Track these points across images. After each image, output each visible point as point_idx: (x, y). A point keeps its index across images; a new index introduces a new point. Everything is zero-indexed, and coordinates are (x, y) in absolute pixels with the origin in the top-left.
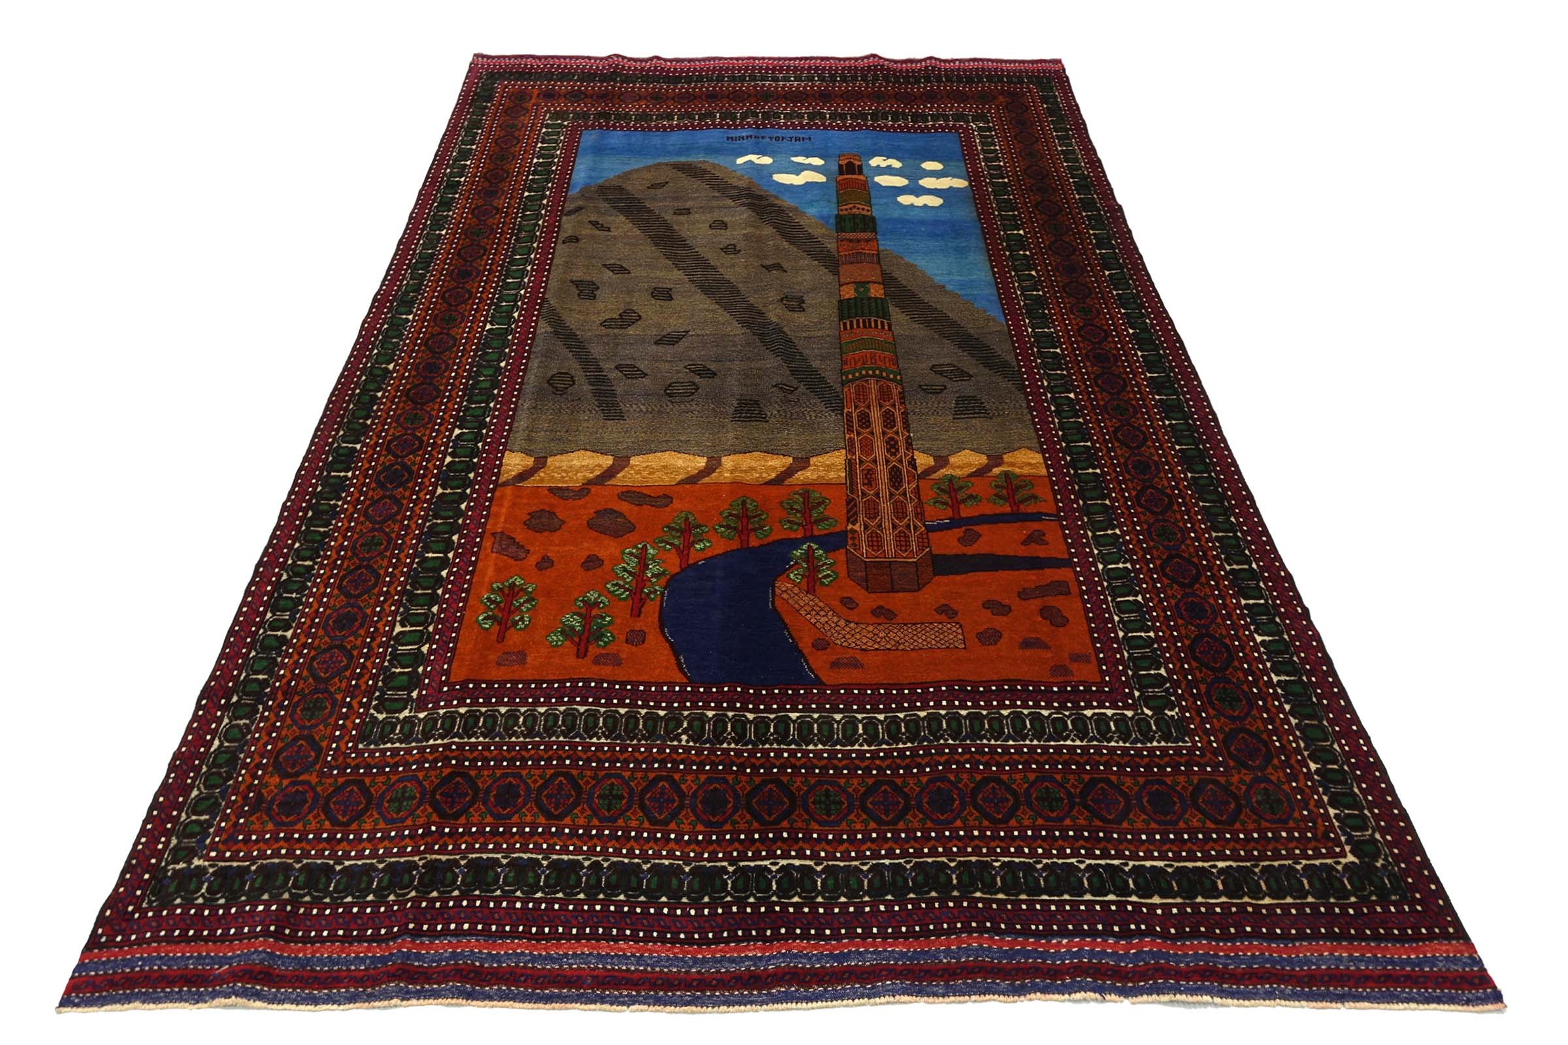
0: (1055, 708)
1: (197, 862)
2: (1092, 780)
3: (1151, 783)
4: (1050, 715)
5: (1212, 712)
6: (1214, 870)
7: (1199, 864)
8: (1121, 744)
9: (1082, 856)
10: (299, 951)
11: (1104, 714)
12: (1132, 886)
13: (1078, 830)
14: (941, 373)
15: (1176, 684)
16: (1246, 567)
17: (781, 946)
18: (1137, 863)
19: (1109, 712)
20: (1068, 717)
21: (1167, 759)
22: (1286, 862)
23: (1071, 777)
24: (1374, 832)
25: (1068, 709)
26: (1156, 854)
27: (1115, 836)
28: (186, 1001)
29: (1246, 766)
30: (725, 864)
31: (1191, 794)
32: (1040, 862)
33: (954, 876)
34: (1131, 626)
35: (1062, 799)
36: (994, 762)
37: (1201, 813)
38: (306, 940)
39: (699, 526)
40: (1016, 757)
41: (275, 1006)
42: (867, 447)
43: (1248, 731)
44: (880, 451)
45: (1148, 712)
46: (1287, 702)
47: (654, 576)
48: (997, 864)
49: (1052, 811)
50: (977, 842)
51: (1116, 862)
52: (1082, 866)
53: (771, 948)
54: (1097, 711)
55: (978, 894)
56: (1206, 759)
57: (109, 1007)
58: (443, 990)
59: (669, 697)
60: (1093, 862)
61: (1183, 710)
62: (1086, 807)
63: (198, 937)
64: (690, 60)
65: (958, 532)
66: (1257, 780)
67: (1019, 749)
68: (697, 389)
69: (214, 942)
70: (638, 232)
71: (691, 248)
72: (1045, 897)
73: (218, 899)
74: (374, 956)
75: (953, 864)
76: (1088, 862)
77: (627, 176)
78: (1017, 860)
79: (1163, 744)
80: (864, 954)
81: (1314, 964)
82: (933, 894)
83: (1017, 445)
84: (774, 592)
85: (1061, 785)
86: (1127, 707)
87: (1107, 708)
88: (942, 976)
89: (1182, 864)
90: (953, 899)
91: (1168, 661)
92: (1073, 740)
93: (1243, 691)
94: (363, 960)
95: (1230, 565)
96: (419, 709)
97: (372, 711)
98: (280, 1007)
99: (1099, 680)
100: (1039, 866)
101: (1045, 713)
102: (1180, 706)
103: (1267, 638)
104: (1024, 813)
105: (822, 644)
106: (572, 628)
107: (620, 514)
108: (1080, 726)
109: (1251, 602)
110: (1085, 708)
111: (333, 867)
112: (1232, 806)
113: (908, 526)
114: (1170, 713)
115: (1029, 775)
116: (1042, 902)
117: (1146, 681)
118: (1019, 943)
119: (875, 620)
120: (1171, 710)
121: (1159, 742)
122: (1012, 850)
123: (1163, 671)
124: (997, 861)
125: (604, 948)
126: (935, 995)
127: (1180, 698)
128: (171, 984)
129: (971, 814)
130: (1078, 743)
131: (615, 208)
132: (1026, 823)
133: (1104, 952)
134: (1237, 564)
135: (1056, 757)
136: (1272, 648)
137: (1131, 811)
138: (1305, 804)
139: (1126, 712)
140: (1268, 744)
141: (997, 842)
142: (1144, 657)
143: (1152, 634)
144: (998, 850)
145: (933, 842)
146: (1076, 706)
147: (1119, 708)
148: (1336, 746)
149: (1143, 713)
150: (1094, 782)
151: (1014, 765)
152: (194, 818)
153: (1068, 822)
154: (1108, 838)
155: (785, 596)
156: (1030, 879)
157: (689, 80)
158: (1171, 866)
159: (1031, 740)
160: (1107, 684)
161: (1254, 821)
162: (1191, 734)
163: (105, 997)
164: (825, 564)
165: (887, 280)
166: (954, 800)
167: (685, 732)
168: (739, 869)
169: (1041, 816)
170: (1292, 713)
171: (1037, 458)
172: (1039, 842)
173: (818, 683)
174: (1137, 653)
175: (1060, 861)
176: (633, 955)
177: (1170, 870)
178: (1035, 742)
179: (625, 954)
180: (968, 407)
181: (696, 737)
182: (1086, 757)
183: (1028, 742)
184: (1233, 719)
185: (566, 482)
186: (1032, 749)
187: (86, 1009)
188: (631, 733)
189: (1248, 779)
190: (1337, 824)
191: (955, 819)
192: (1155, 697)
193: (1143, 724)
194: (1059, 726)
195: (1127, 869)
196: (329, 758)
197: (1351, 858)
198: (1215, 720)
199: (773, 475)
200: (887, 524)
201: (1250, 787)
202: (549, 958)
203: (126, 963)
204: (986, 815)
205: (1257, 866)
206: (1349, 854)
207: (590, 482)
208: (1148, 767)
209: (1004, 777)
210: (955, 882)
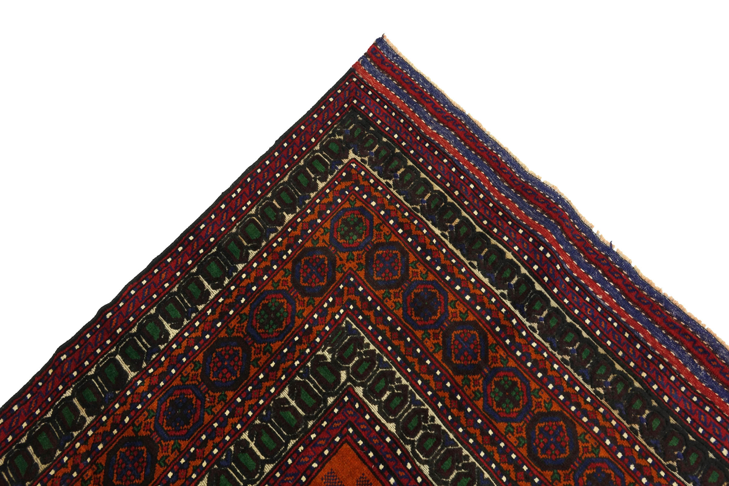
0: (413, 464)
2: (458, 373)
3: (413, 323)
4: (423, 463)
5: (298, 321)
6: (447, 233)
7: (451, 246)
8: (398, 375)
9: (527, 331)
11: (380, 412)
12: (516, 279)
13: (510, 350)
15: (291, 371)
16: (75, 401)
18: (494, 288)
19: (374, 409)
20: (412, 443)
21: (381, 327)
22: (394, 192)
23: (468, 393)
24: (317, 151)
25: (404, 451)
26: (473, 280)
27: (488, 318)
29: (333, 263)
31: (397, 288)
32: (563, 359)
33: (644, 416)
34: (251, 464)
35: (497, 384)
36: (520, 475)
37: (408, 270)
40: (497, 457)
43: (295, 281)
45: (343, 375)
46: (236, 269)
48: (601, 391)
49: (515, 384)
50: (602, 422)
51: (508, 303)
52: (535, 325)
54: (383, 421)
55: (637, 384)
56: (353, 297)
60: (524, 320)
61: (315, 347)
62: (485, 358)
66: (341, 248)
67: (486, 462)
72: (585, 335)
75: (637, 427)
76: (528, 324)
78: (580, 379)
79: (366, 341)
81: (455, 139)
82: (672, 421)
85: (486, 396)
86: (354, 397)
87: (372, 414)
88: (714, 360)
89: (462, 258)
90: (660, 401)
91: (268, 396)
92: (433, 419)
93: (252, 310)
95: (84, 420)
99: (346, 446)
100: (567, 358)
101: (426, 469)
102: (313, 352)
103: (167, 326)
104: (539, 405)
108: (414, 423)
109: (126, 367)
110: (389, 434)
112: (380, 252)
114: (329, 357)
115: (503, 431)
116: (591, 333)
117: (310, 401)
118: (636, 325)
120: (324, 357)
121: (368, 345)
122: (577, 389)
123: (285, 394)
124: (598, 393)
127: (303, 358)
129: (586, 449)
130: (431, 413)
132: (545, 396)
133: (580, 265)
134: (78, 412)
135: (463, 421)
136: (178, 314)
137: (455, 322)
138: (332, 204)
139: (361, 394)
140: (295, 260)
141: (584, 406)
142: (283, 423)
143: (245, 436)
144: (589, 399)
145: (639, 461)
146: (395, 444)
147: (363, 404)
148: (253, 211)
149: (349, 379)
150: (458, 370)
151: (505, 453)
153: (512, 364)
154: (496, 321)
156: (584, 356)
158: (471, 264)
159: (467, 457)
160: (344, 436)
161: (379, 230)
162: (335, 324)
166: (589, 476)
169: (528, 388)
170: (244, 259)
172: (550, 373)
174: (281, 434)
175: (547, 345)
177: (475, 263)
178: (465, 452)
182: (441, 394)
183: (472, 459)
184: (291, 301)
186: (474, 450)
189: (344, 256)
190: (330, 177)
191: (603, 459)
192: (321, 380)
193: (361, 371)
194: (429, 443)
195: (506, 292)
197: (352, 155)
198: (305, 314)
201: (351, 249)
204: (574, 436)
205: (416, 209)
206: (350, 158)
208: (401, 336)
209: (524, 452)
210: (647, 412)
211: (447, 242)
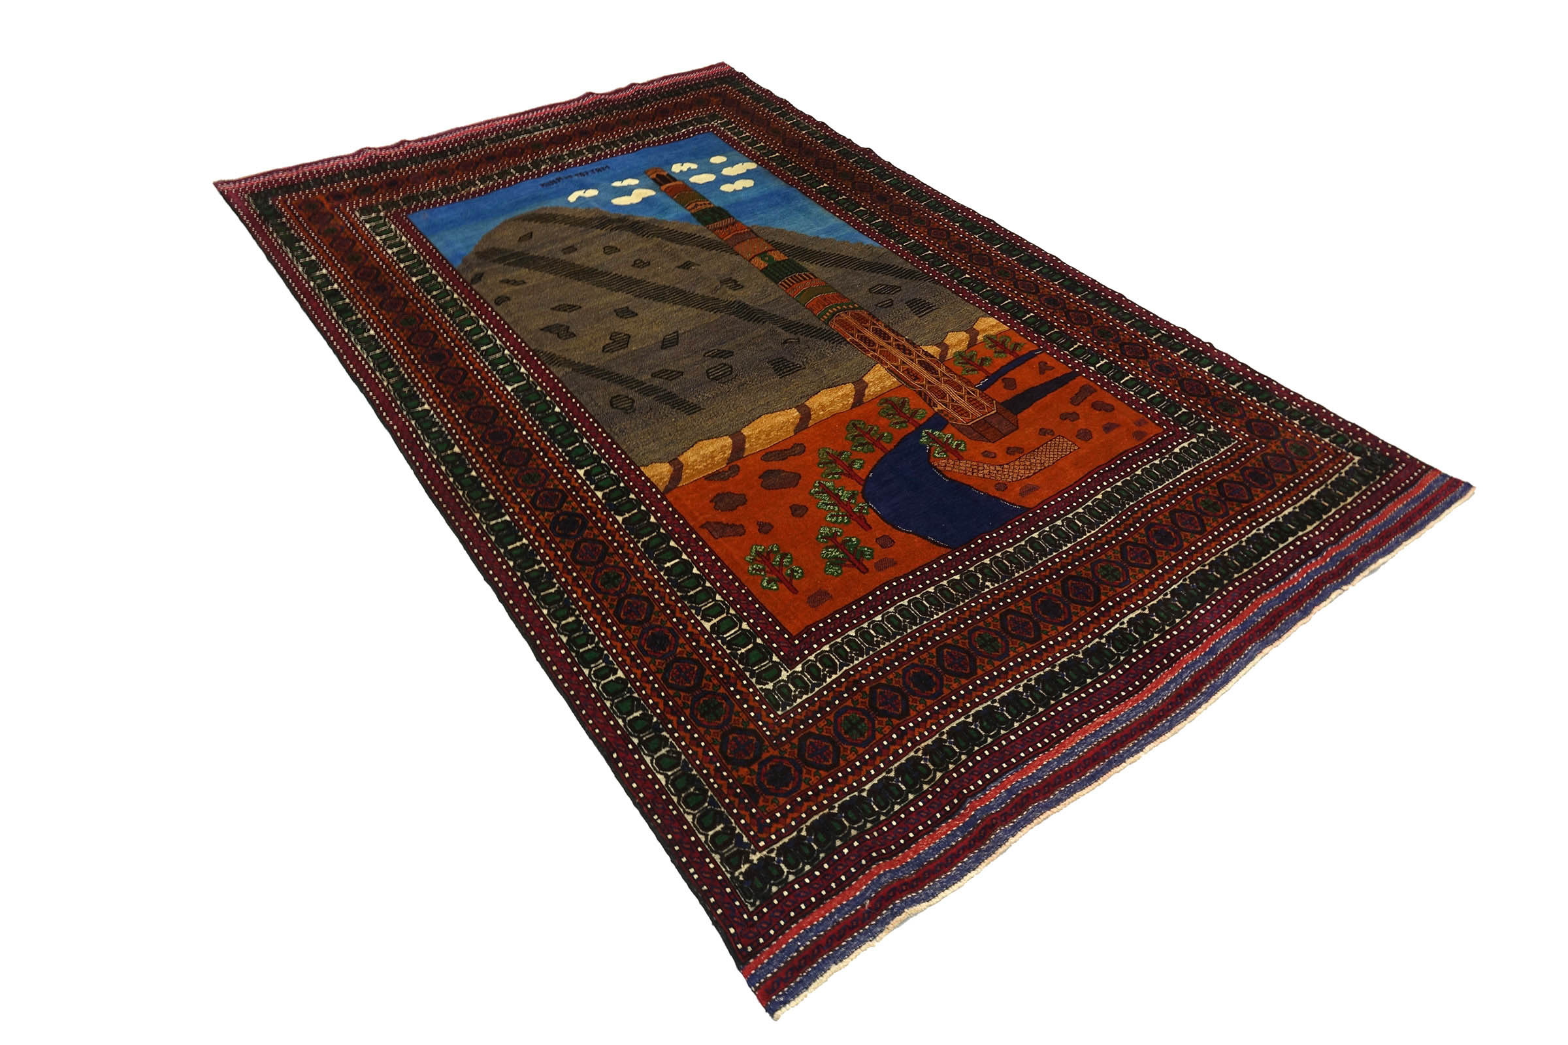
0: (1159, 457)
1: (755, 858)
3: (1243, 470)
5: (1228, 419)
8: (1209, 458)
10: (904, 858)
11: (1184, 447)
13: (1241, 514)
14: (879, 292)
17: (1180, 665)
18: (1282, 515)
19: (1185, 445)
20: (1170, 458)
21: (1236, 454)
22: (1337, 476)
25: (1165, 454)
26: (1284, 505)
28: (864, 942)
29: (1271, 438)
30: (1097, 640)
31: (1265, 466)
35: (1216, 502)
37: (1280, 473)
38: (901, 849)
39: (841, 454)
40: (1171, 493)
41: (934, 900)
42: (893, 358)
44: (901, 356)
45: (1202, 435)
47: (849, 499)
48: (1226, 554)
50: (1205, 549)
53: (1174, 670)
54: (1180, 447)
56: (1252, 445)
57: (814, 985)
58: (1027, 816)
59: (949, 565)
61: (1214, 425)
63: (821, 899)
64: (437, 136)
65: (999, 384)
66: (1283, 443)
68: (731, 367)
69: (837, 894)
70: (552, 276)
71: (606, 273)
72: (1264, 558)
73: (803, 868)
74: (959, 828)
75: (1207, 568)
77: (489, 236)
79: (1226, 448)
80: (1222, 641)
82: (1216, 589)
83: (974, 318)
84: (938, 470)
86: (1190, 437)
87: (1182, 443)
89: (1299, 504)
93: (1229, 400)
94: (954, 835)
95: (1151, 336)
96: (792, 665)
97: (758, 687)
98: (936, 899)
99: (1162, 430)
102: (1211, 423)
103: (1209, 368)
104: (1208, 520)
105: (1003, 487)
106: (836, 557)
107: (779, 471)
108: (1181, 460)
109: (1182, 352)
110: (1172, 448)
111: (860, 796)
112: (1287, 462)
113: (969, 393)
114: (1211, 430)
115: (1187, 499)
116: (1266, 561)
117: (1182, 419)
118: (1281, 588)
119: (1013, 458)
121: (1223, 448)
122: (1224, 543)
124: (1224, 553)
125: (1090, 729)
126: (1275, 640)
128: (842, 937)
129: (1186, 536)
131: (509, 264)
134: (1155, 335)
135: (1189, 482)
137: (1251, 490)
139: (1193, 441)
140: (1268, 422)
141: (1214, 543)
142: (1168, 406)
143: (1158, 392)
144: (1219, 547)
145: (1185, 562)
146: (1168, 450)
147: (1187, 440)
148: (1294, 407)
149: (1199, 436)
150: (1220, 485)
151: (1175, 498)
152: (711, 833)
153: (1231, 512)
155: (949, 469)
156: (1248, 553)
157: (454, 151)
160: (1168, 430)
162: (1232, 436)
163: (801, 981)
164: (948, 439)
165: (777, 246)
167: (985, 580)
168: (1108, 638)
169: (1217, 517)
170: (1260, 400)
171: (992, 321)
173: (1028, 510)
174: (1162, 406)
175: (1250, 535)
176: (1111, 721)
177: (1297, 510)
179: (1106, 724)
180: (919, 307)
181: (994, 579)
182: (1202, 474)
183: (1167, 482)
184: (1241, 417)
185: (712, 468)
187: (798, 999)
188: (953, 600)
189: (1279, 444)
190: (1335, 445)
191: (1182, 543)
192: (1196, 425)
193: (1206, 442)
194: (1172, 465)
196: (768, 733)
198: (1234, 422)
199: (851, 400)
200: (956, 398)
201: (1284, 448)
202: (1065, 755)
203: (789, 949)
205: (1328, 485)
207: (730, 460)
208: (1233, 463)
209: (1178, 507)
211: (1309, 497)
